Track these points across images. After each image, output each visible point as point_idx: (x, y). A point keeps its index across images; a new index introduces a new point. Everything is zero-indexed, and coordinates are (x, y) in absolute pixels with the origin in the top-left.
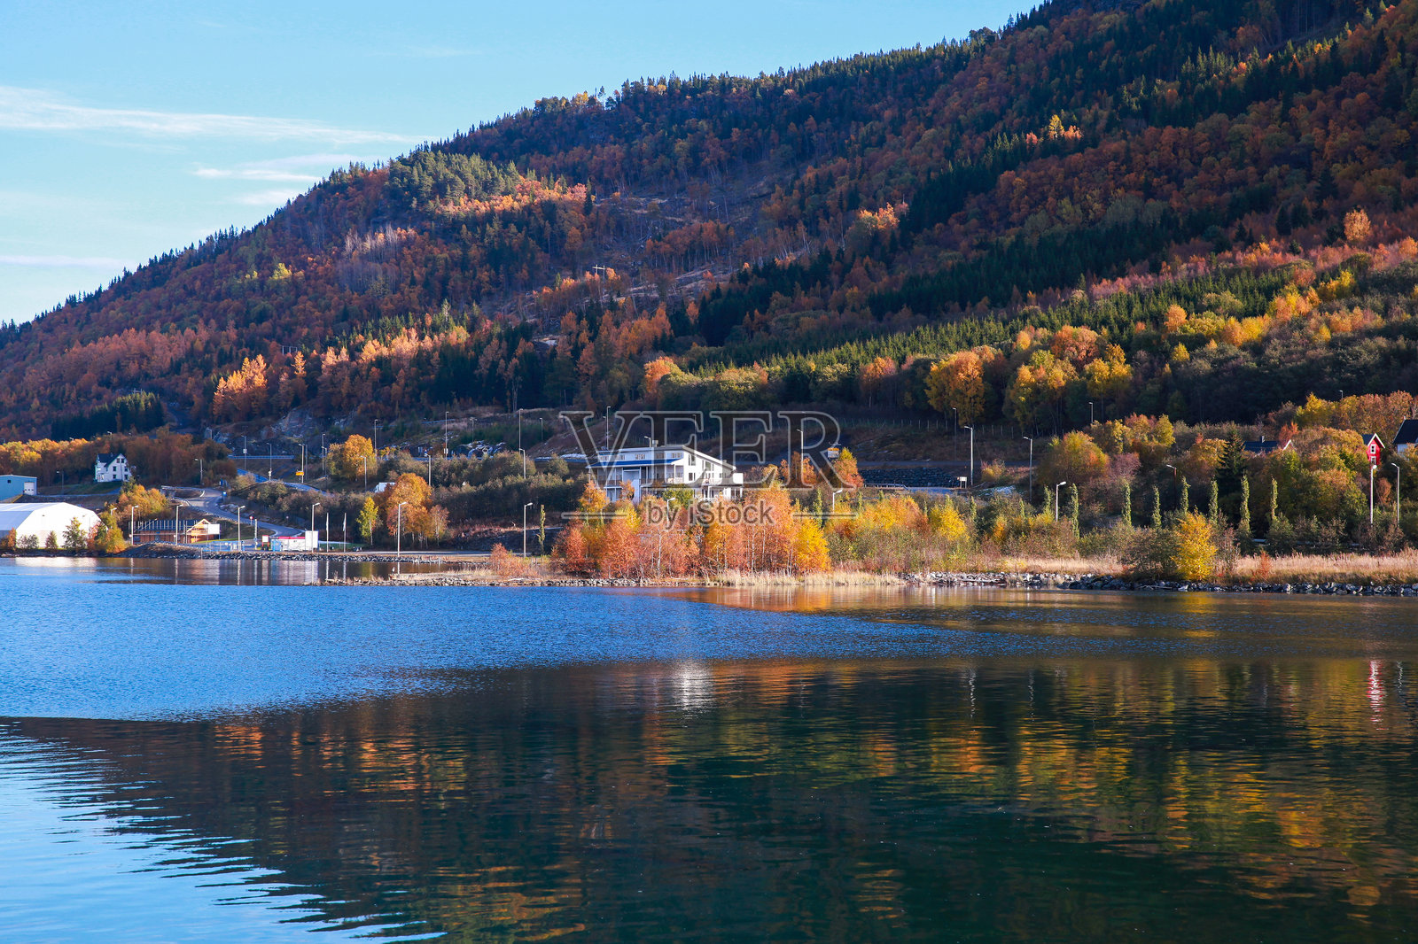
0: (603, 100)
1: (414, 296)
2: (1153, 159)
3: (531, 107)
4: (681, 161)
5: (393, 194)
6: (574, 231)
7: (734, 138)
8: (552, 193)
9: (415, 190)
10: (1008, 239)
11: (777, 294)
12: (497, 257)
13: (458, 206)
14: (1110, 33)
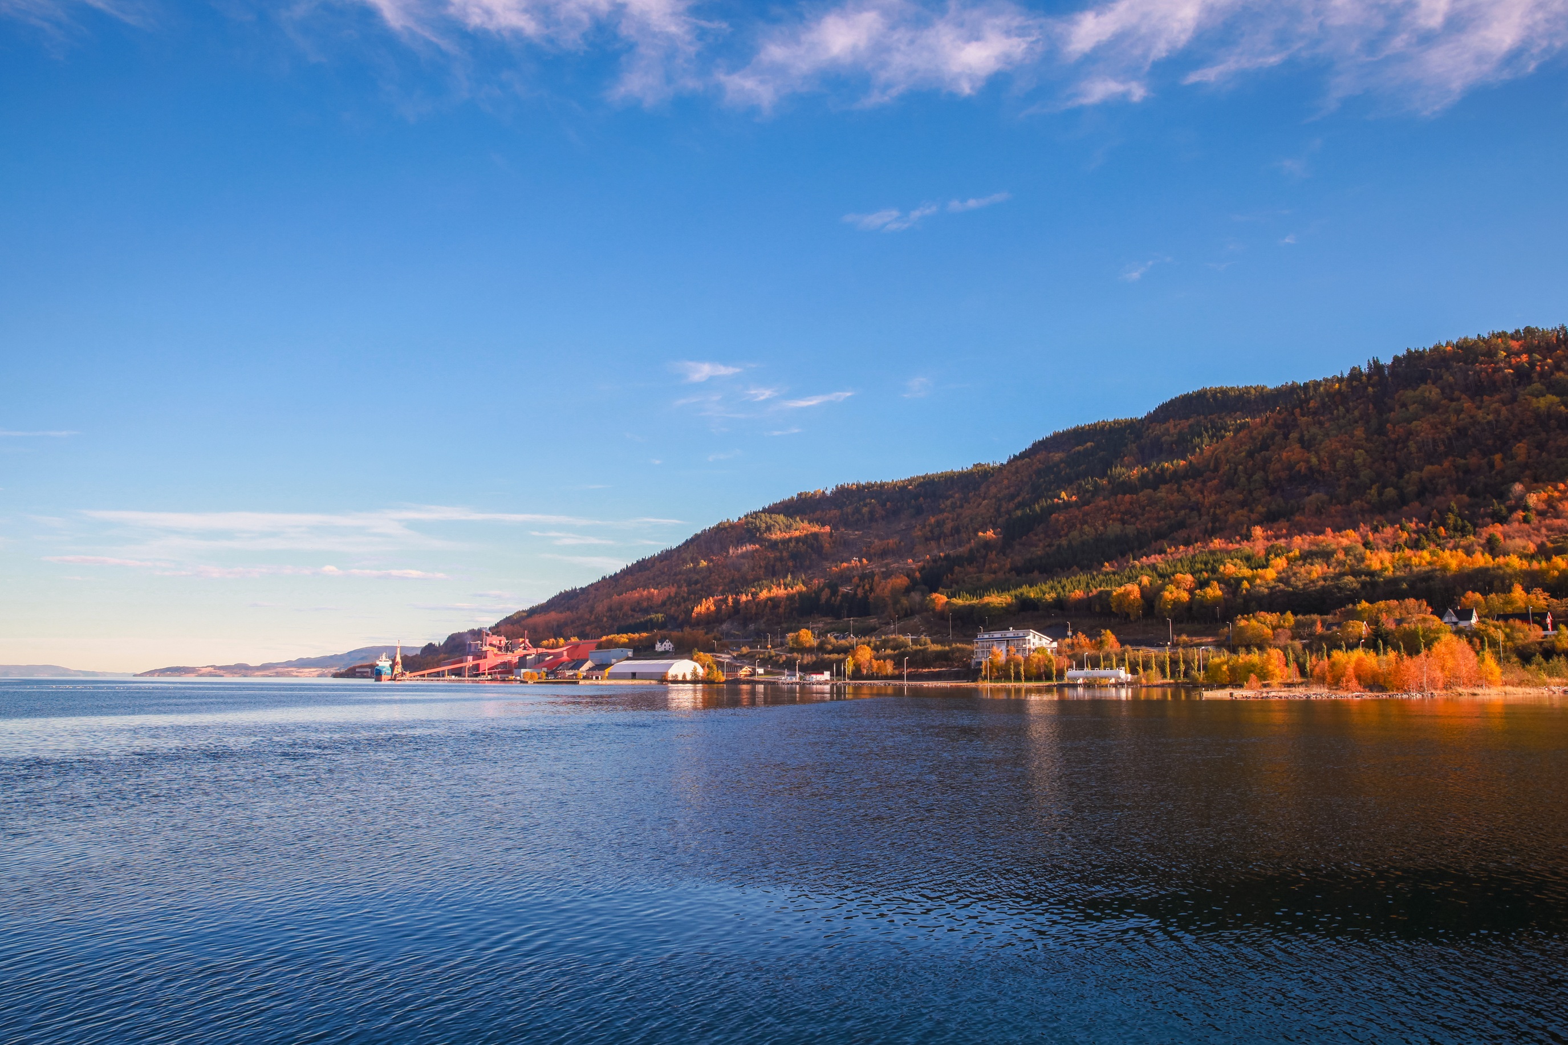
0: (828, 492)
1: (762, 573)
2: (1123, 508)
3: (795, 496)
4: (866, 516)
5: (748, 530)
6: (827, 545)
7: (888, 506)
8: (816, 529)
9: (758, 529)
10: (1064, 542)
11: (956, 567)
12: (794, 556)
13: (776, 535)
14: (1062, 461)
